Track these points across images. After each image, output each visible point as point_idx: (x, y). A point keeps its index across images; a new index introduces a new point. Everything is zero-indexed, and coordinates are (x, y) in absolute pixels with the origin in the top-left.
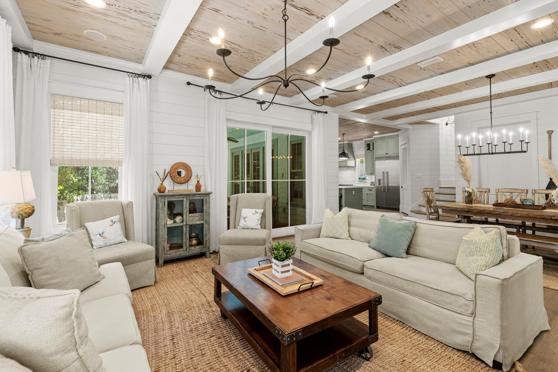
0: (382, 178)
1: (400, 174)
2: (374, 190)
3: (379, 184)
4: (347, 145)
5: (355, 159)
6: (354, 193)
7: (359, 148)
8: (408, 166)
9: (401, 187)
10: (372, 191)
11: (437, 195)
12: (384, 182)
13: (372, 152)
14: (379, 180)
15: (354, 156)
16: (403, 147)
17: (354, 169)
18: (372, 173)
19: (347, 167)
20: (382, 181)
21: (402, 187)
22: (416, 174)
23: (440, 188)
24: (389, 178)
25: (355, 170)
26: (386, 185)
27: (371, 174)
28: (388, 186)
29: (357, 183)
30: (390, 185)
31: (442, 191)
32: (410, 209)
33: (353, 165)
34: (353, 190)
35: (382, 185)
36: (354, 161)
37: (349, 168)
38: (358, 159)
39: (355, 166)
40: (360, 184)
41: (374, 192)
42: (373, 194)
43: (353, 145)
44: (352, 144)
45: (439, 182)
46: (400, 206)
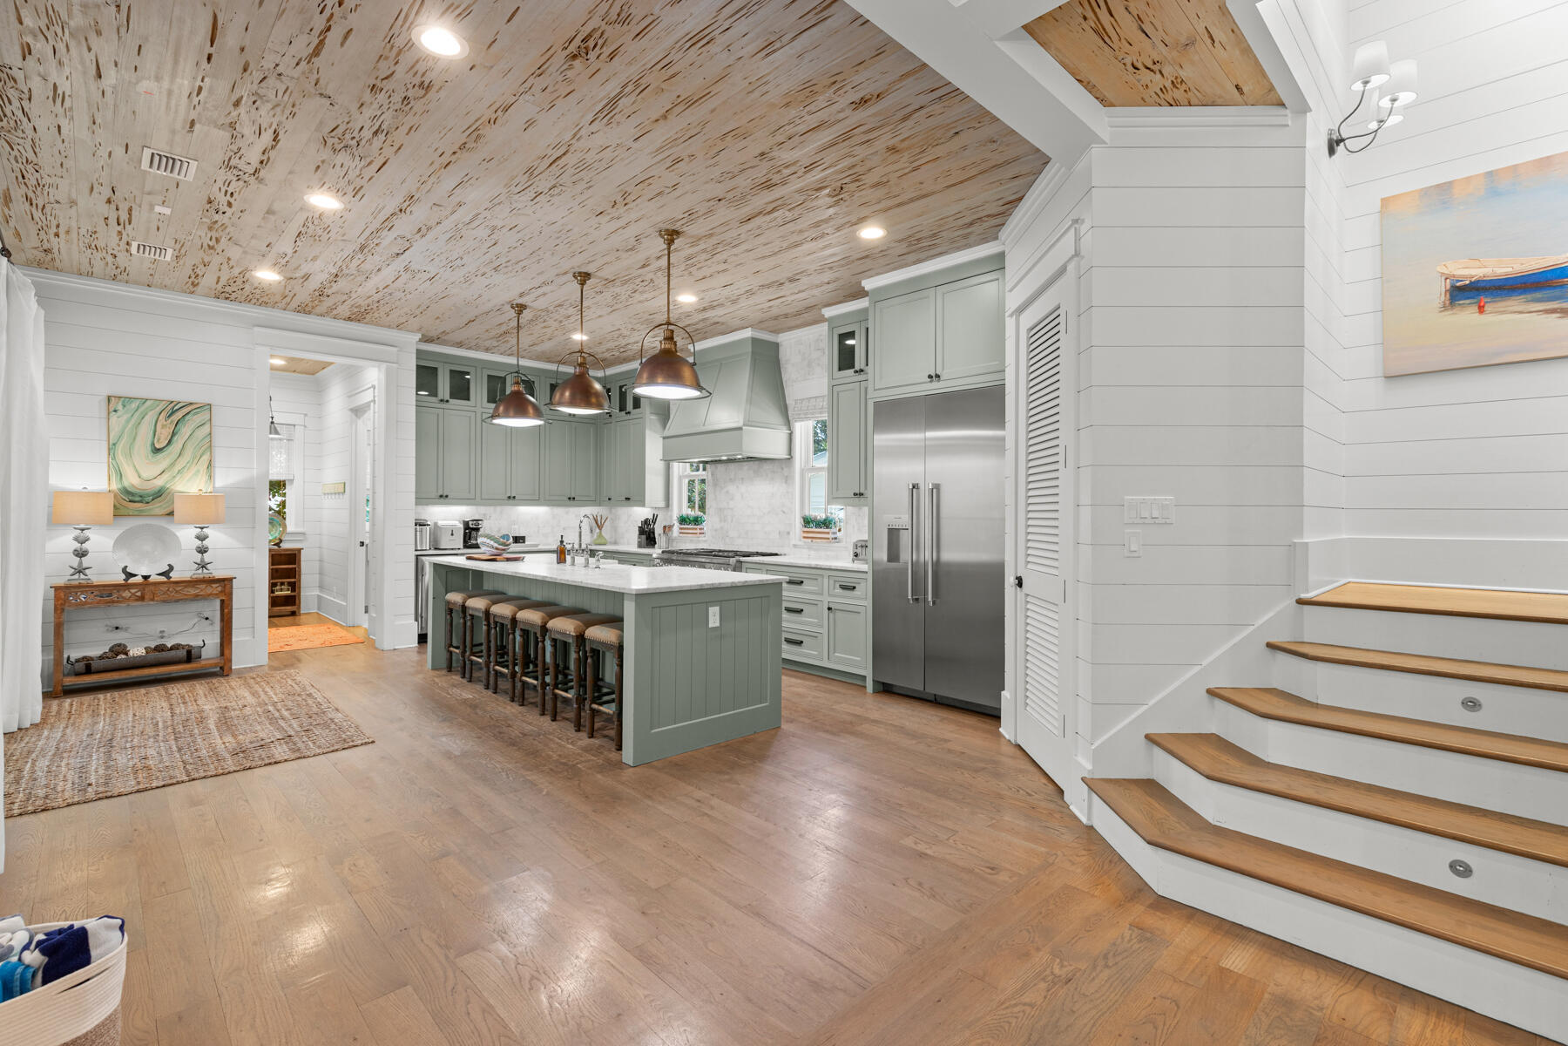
0: (903, 520)
1: (1009, 500)
2: (863, 584)
3: (893, 555)
4: (749, 349)
5: (788, 423)
6: (714, 621)
7: (809, 365)
8: (1066, 436)
9: (1010, 580)
10: (856, 592)
11: (1281, 656)
12: (916, 545)
13: (861, 377)
14: (893, 534)
15: (784, 410)
16: (1030, 318)
17: (786, 471)
18: (861, 494)
19: (754, 465)
20: (905, 538)
21: (1020, 583)
22: (1126, 497)
23: (1300, 602)
24: (943, 522)
25: (788, 479)
26: (927, 555)
27: (856, 500)
28: (937, 564)
29: (795, 546)
30: (950, 555)
31: (1321, 628)
32: (1086, 765)
33: (781, 453)
34: (713, 603)
35: (905, 556)
36: (782, 434)
37: (766, 466)
38: (801, 419)
39: (790, 458)
40: (809, 548)
41: (863, 599)
42: (862, 610)
43: (781, 349)
44: (776, 346)
45: (1296, 555)
46: (1005, 694)
